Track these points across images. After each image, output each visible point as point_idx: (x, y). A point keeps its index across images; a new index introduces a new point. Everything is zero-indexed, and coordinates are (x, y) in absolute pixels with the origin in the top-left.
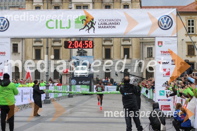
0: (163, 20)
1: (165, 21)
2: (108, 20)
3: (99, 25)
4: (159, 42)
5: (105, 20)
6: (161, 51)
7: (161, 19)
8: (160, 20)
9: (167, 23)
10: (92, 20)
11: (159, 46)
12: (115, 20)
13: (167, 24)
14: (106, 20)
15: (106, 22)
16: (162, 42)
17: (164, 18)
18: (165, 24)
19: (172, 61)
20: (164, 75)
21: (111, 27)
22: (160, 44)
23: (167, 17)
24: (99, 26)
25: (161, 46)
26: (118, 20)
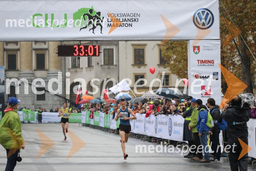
0: (201, 15)
1: (203, 17)
2: (121, 15)
3: (108, 22)
4: (194, 48)
5: (117, 15)
6: (198, 61)
7: (198, 14)
8: (196, 15)
9: (206, 19)
10: (98, 15)
11: (195, 53)
12: (131, 16)
13: (206, 21)
14: (119, 15)
15: (118, 18)
16: (198, 48)
17: (202, 12)
18: (203, 21)
19: (214, 74)
20: (202, 95)
21: (126, 25)
22: (196, 50)
23: (206, 11)
24: (108, 24)
25: (198, 53)
26: (136, 14)
